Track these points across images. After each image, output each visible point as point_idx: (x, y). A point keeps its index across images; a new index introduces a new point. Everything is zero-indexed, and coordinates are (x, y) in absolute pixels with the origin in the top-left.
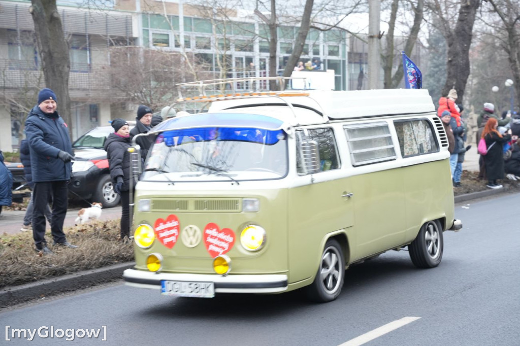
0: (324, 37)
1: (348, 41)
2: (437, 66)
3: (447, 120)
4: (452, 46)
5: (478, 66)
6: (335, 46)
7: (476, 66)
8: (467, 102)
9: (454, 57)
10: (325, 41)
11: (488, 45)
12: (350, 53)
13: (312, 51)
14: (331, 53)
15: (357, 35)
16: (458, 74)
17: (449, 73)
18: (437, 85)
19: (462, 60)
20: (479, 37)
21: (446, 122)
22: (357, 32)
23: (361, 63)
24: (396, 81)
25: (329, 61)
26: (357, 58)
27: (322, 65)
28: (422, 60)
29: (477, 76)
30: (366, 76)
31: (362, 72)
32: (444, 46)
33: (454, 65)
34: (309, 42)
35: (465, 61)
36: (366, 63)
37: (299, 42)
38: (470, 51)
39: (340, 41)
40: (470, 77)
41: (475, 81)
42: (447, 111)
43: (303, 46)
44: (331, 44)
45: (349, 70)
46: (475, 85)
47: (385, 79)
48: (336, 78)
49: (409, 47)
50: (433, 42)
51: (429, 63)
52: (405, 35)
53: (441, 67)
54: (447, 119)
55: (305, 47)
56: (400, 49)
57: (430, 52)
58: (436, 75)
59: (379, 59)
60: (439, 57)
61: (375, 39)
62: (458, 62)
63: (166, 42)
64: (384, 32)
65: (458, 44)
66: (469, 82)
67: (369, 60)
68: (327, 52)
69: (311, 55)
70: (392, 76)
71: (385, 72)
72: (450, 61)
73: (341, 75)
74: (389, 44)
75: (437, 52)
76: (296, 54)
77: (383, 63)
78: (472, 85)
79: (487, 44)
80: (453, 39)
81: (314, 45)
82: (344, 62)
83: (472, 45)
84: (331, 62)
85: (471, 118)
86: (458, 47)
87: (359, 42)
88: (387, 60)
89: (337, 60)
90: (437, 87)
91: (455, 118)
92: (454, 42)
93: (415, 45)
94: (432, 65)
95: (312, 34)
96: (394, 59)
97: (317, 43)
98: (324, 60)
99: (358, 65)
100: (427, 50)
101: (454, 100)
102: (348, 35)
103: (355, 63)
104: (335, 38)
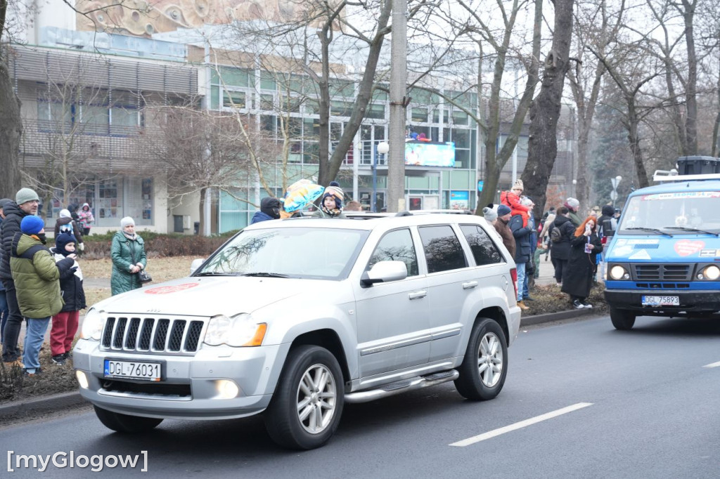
15: (454, 101)
16: (541, 156)
24: (501, 160)
27: (441, 136)
35: (550, 139)
37: (359, 107)
47: (487, 157)
48: (457, 152)
61: (398, 108)
63: (240, 102)
65: (541, 117)
70: (497, 154)
71: (487, 148)
73: (470, 149)
74: (492, 112)
76: (354, 122)
82: (474, 132)
88: (490, 133)
91: (521, 215)
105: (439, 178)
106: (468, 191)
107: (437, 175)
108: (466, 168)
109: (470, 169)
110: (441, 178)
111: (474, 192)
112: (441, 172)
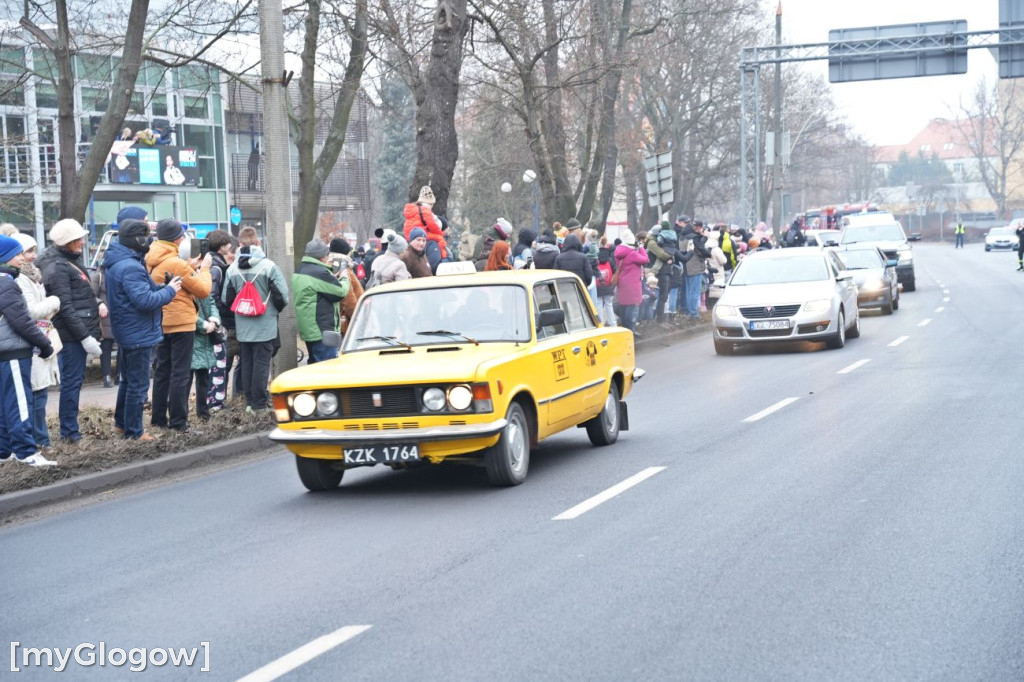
0: (175, 79)
1: (224, 89)
2: (399, 143)
3: (421, 246)
4: (424, 105)
5: (473, 144)
6: (198, 99)
7: (470, 143)
8: (457, 212)
9: (428, 125)
10: (176, 88)
11: (489, 105)
12: (229, 114)
13: (150, 105)
14: (190, 112)
15: (242, 77)
16: (437, 158)
17: (421, 156)
18: (402, 178)
19: (443, 131)
20: (471, 89)
21: (419, 249)
22: (240, 71)
23: (253, 133)
24: (322, 169)
25: (187, 127)
26: (244, 123)
27: (173, 136)
28: (370, 130)
29: (471, 163)
30: (263, 158)
31: (255, 151)
32: (410, 104)
33: (428, 141)
34: (144, 88)
35: (448, 133)
36: (262, 134)
37: (121, 88)
38: (458, 115)
39: (208, 89)
40: (459, 164)
41: (470, 172)
42: (422, 230)
43: (129, 96)
44: (189, 94)
45: (228, 146)
46: (470, 178)
47: (301, 165)
48: (204, 162)
49: (345, 104)
50: (389, 95)
51: (385, 135)
52: (337, 82)
53: (406, 144)
54: (422, 243)
55: (133, 99)
56: (327, 108)
57: (385, 115)
58: (398, 160)
59: (286, 126)
60: (403, 126)
61: (276, 87)
62: (436, 135)
64: (292, 73)
65: (434, 100)
66: (457, 174)
67: (265, 128)
68: (181, 110)
69: (149, 116)
70: (314, 161)
71: (301, 152)
72: (421, 134)
73: (214, 157)
74: (304, 97)
75: (399, 115)
76: (116, 112)
77: (295, 135)
78: (465, 178)
79: (488, 103)
80: (425, 92)
81: (154, 95)
82: (218, 130)
83: (460, 103)
84: (192, 130)
85: (466, 242)
86: (434, 106)
87: (246, 92)
88: (303, 128)
89: (203, 127)
90: (401, 181)
91: (437, 241)
92: (427, 97)
93: (355, 101)
94: (390, 141)
95: (148, 72)
96: (317, 125)
97: (160, 91)
98: (178, 126)
99: (247, 139)
100: (381, 112)
101: (430, 207)
102: (224, 77)
103: (240, 133)
104: (197, 83)
105: (174, 203)
106: (216, 225)
107: (171, 199)
108: (211, 187)
109: (217, 190)
110: (178, 204)
111: (226, 225)
112: (178, 195)
